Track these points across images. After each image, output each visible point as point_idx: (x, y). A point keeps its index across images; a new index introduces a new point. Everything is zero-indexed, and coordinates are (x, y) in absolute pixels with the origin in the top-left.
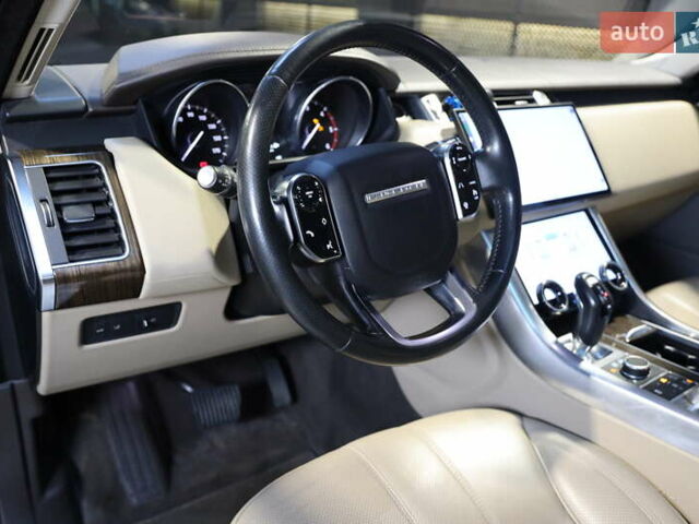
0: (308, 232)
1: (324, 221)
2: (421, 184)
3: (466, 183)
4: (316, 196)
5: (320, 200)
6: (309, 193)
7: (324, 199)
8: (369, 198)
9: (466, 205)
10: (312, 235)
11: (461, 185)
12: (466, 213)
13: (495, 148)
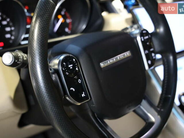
0: (71, 89)
1: (80, 81)
2: (127, 54)
3: (149, 51)
4: (74, 67)
5: (77, 69)
6: (70, 66)
7: (78, 68)
8: (102, 65)
9: (150, 62)
10: (74, 90)
11: (147, 52)
12: (150, 66)
13: (161, 30)
